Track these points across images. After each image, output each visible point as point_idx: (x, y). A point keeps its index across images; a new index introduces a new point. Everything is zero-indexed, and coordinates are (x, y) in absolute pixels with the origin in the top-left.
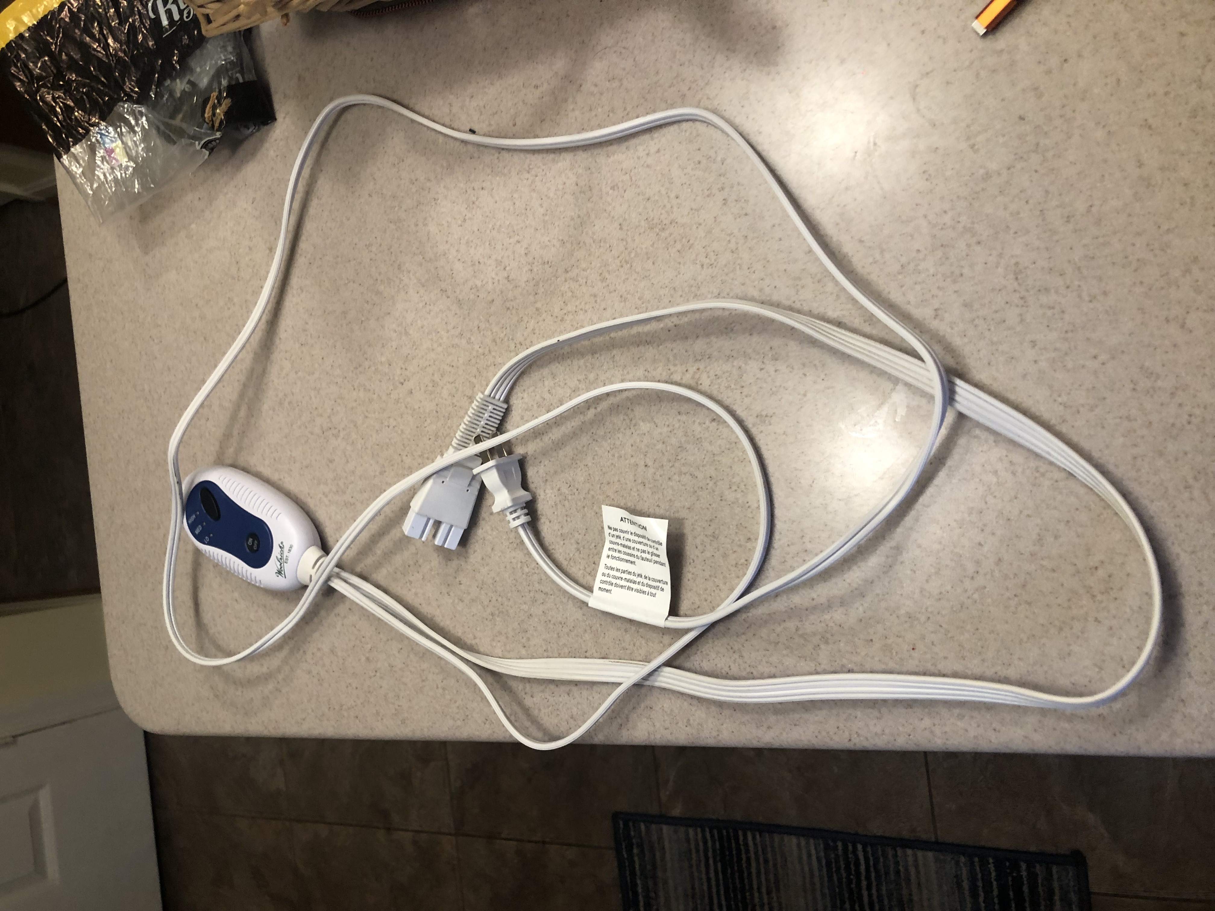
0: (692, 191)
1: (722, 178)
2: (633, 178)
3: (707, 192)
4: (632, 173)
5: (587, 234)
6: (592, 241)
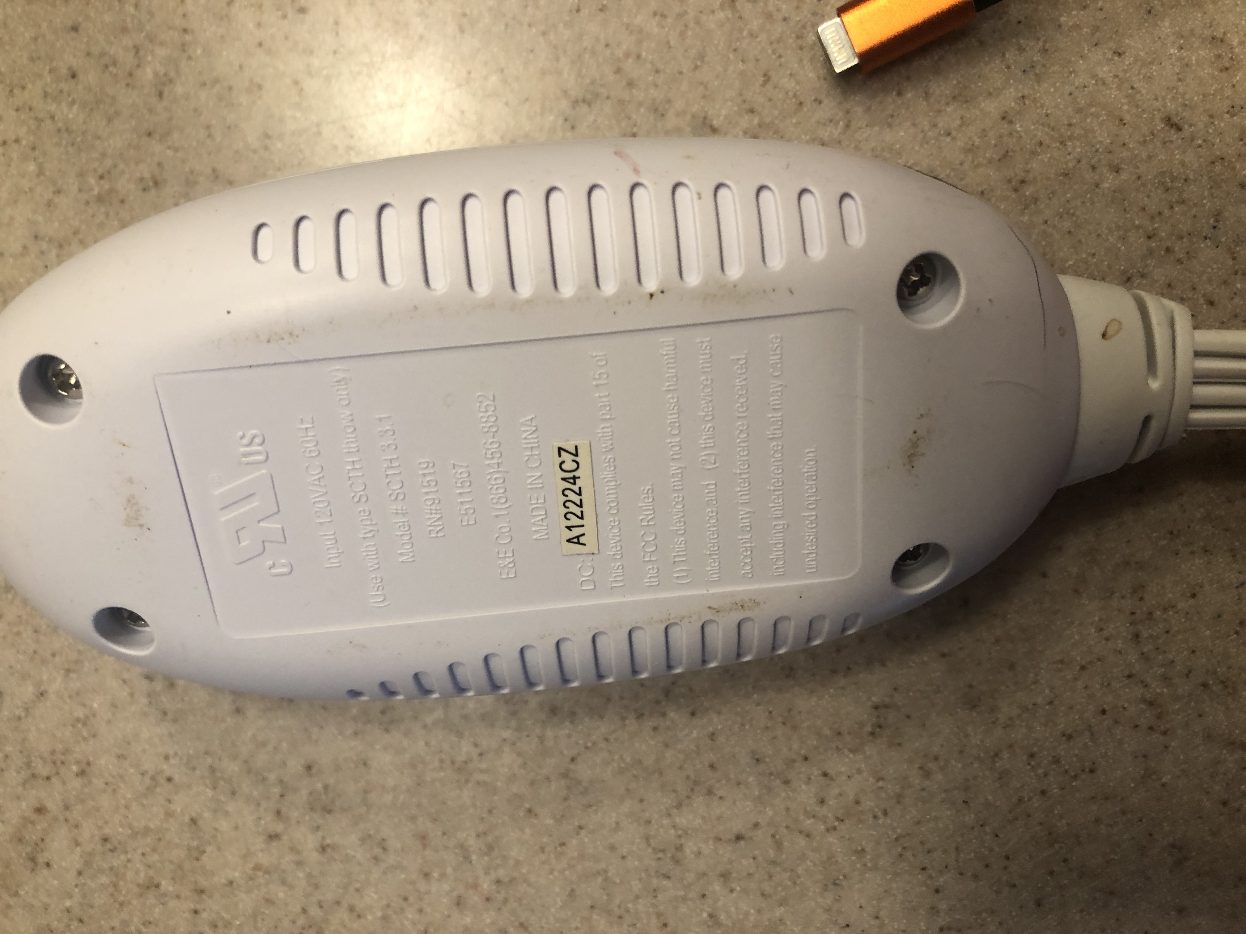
0: (40, 173)
1: (156, 147)
3: (96, 187)
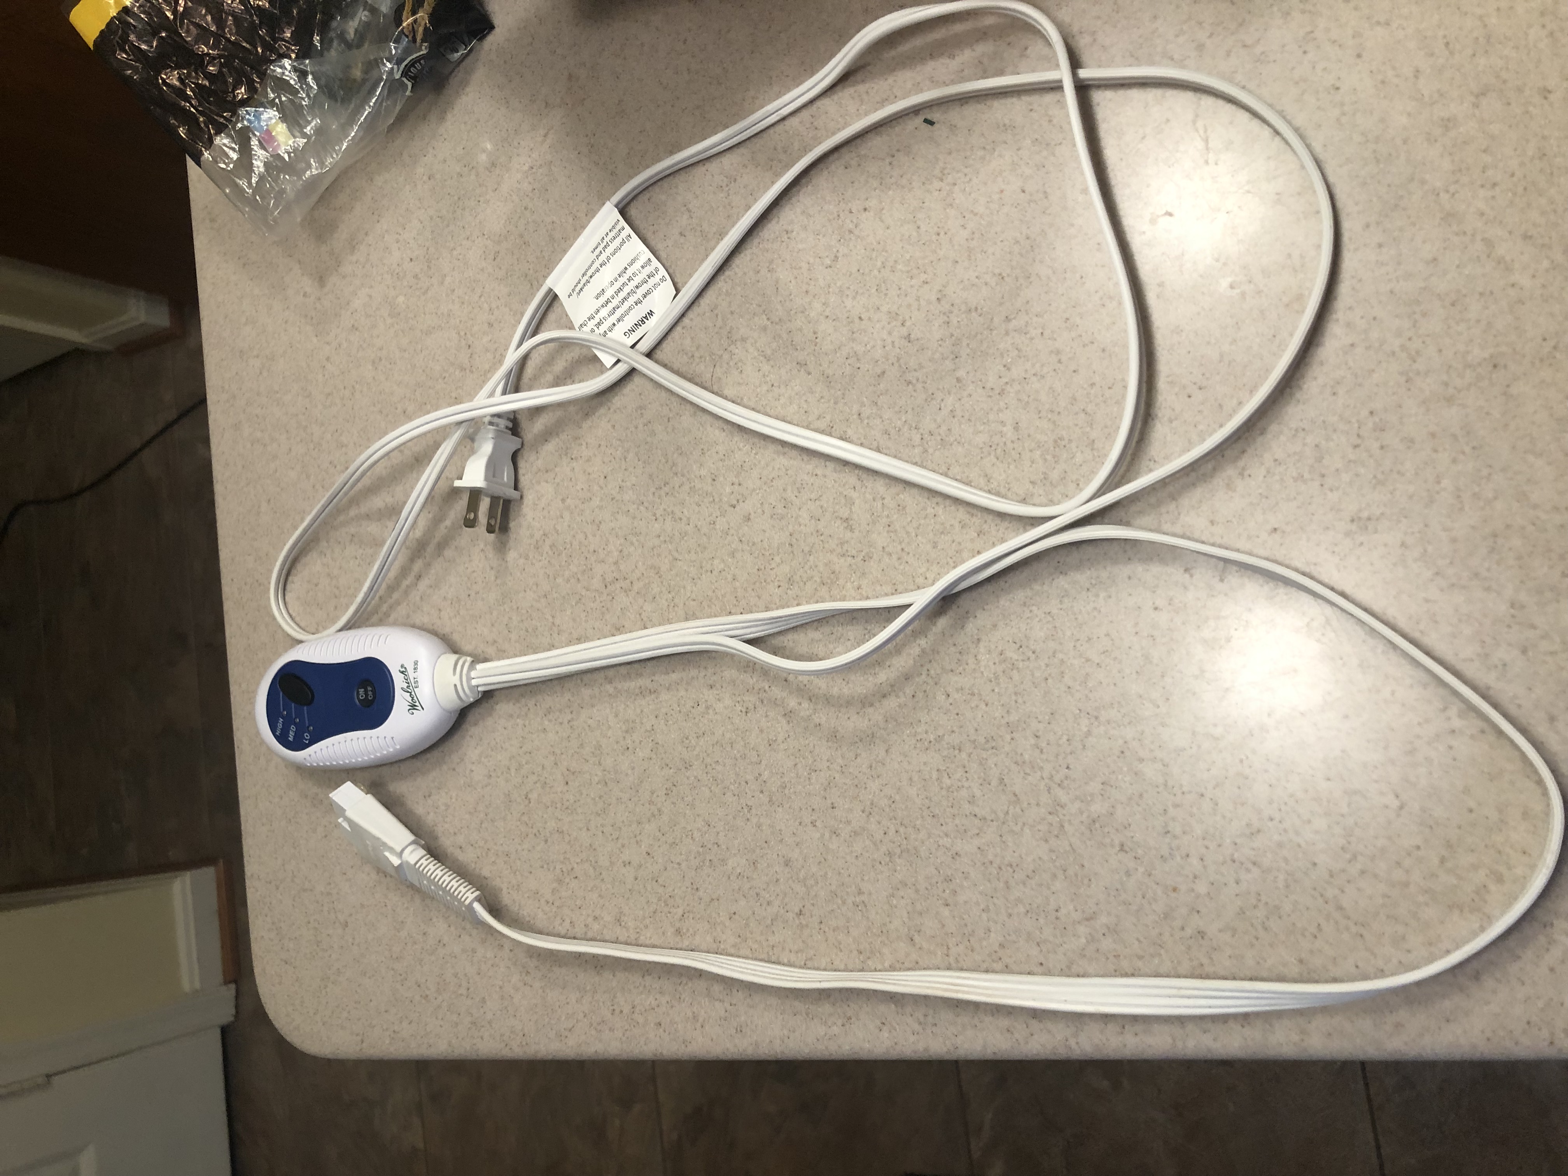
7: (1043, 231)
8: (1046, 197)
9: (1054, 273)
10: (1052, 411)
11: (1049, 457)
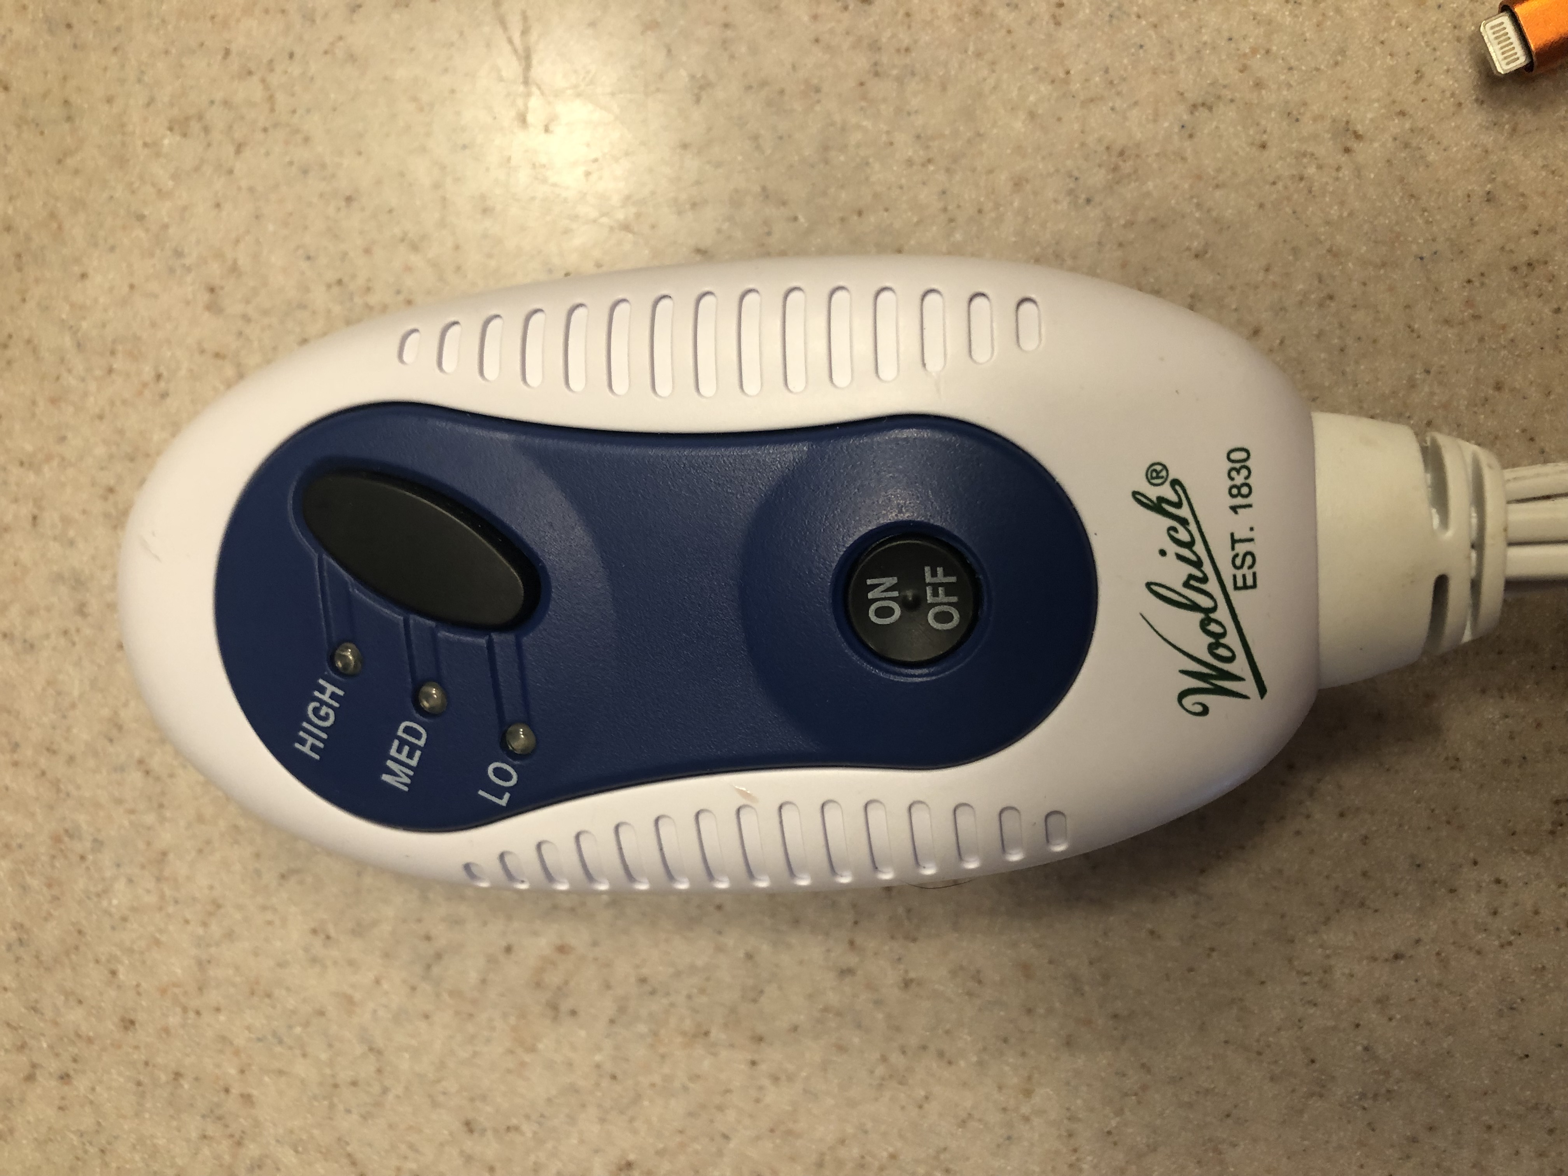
2: (281, 98)
4: (275, 80)
5: (44, 309)
6: (67, 341)
7: (53, 215)
8: (69, 119)
9: (79, 346)
10: (51, 751)
11: (34, 883)
